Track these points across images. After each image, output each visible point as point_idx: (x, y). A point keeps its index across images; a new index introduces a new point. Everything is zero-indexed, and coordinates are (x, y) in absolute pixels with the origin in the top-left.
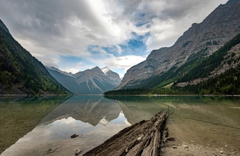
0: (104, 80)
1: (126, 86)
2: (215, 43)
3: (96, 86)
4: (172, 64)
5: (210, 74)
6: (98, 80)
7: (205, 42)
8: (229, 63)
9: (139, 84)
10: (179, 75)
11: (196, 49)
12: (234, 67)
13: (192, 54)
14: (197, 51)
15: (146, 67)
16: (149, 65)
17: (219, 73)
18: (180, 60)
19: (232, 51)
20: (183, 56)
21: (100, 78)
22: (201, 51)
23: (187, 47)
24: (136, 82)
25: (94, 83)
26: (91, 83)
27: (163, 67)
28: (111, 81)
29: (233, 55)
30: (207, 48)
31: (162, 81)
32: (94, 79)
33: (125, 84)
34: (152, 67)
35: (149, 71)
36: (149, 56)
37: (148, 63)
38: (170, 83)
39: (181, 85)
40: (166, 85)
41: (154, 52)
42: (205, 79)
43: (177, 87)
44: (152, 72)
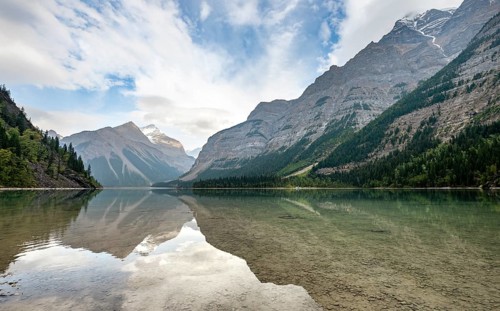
0: (150, 155)
1: (208, 170)
2: (366, 107)
3: (132, 168)
4: (301, 133)
5: (367, 157)
6: (136, 154)
7: (351, 103)
8: (393, 142)
9: (238, 167)
10: (316, 154)
11: (338, 113)
12: (400, 148)
13: (333, 121)
14: (341, 116)
15: (250, 135)
16: (256, 132)
17: (380, 156)
18: (314, 128)
19: (395, 124)
20: (318, 122)
21: (139, 150)
22: (347, 116)
23: (324, 106)
24: (232, 162)
25: (126, 161)
26: (117, 162)
27: (284, 138)
28: (168, 157)
29: (397, 131)
30: (354, 114)
31: (286, 164)
32: (125, 152)
33: (205, 166)
34: (262, 135)
35: (257, 144)
36: (253, 113)
37: (254, 126)
38: (302, 168)
39: (322, 171)
40: (297, 170)
41: (262, 107)
42: (361, 164)
43: (319, 176)
44: (263, 145)
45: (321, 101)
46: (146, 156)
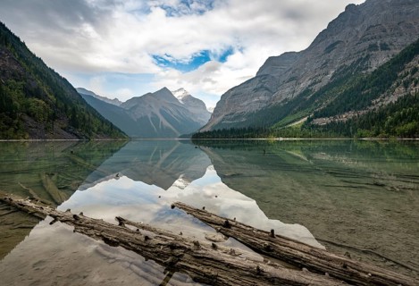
0: (180, 114)
1: (220, 124)
2: (384, 47)
3: (166, 124)
4: (304, 85)
5: (370, 104)
6: (169, 112)
7: (366, 44)
8: (406, 85)
9: (244, 120)
10: (316, 104)
11: (348, 58)
13: (341, 67)
14: (351, 61)
15: (256, 90)
16: (261, 87)
17: (386, 103)
18: (319, 78)
19: (413, 63)
20: (324, 70)
21: (171, 109)
22: (358, 61)
23: (333, 52)
24: (239, 116)
25: (162, 119)
26: (156, 119)
27: (287, 90)
28: (193, 114)
29: (415, 70)
30: (368, 57)
31: (286, 115)
32: (161, 111)
33: (218, 120)
35: (262, 98)
36: (261, 69)
37: (260, 81)
38: (299, 119)
39: (319, 121)
40: (293, 121)
41: (271, 61)
42: (361, 112)
43: (313, 126)
44: (267, 98)
45: (332, 47)
46: (176, 114)
